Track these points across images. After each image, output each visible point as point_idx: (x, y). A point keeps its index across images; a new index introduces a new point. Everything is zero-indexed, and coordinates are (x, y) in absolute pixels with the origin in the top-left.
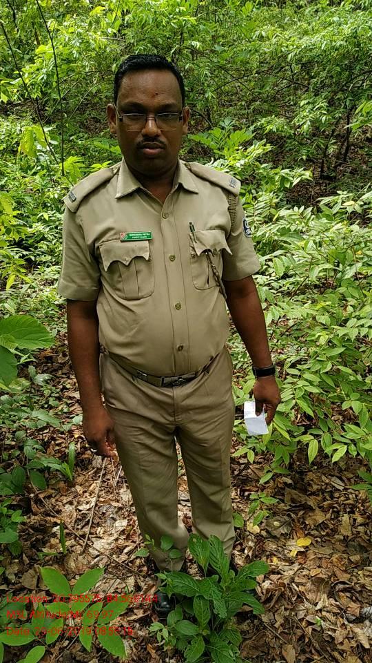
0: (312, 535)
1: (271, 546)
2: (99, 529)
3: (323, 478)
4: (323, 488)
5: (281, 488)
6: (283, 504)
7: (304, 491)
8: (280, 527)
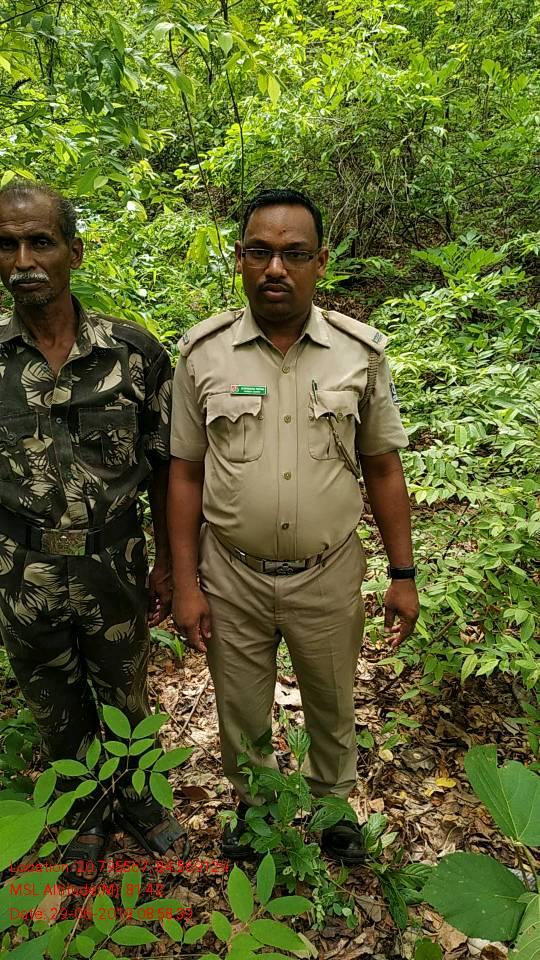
0: (459, 778)
1: (402, 778)
2: (201, 719)
3: (494, 715)
4: (490, 726)
5: (435, 717)
6: (432, 736)
7: (464, 725)
8: (420, 761)
